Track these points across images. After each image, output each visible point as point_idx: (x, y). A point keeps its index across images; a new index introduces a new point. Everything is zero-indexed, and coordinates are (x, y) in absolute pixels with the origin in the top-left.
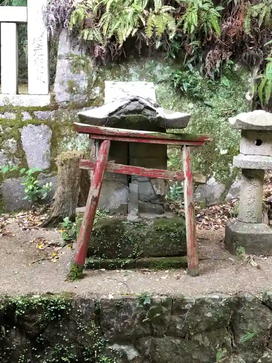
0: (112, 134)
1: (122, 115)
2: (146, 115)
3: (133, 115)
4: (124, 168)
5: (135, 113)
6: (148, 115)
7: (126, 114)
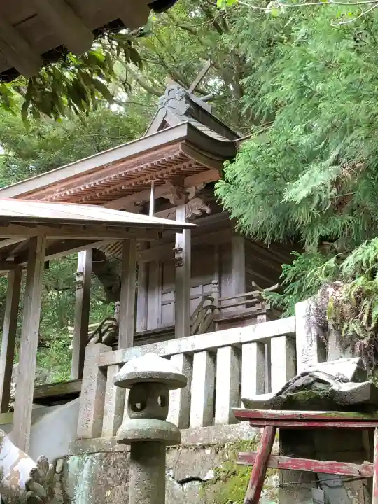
0: (273, 417)
1: (289, 394)
2: (317, 390)
3: (302, 392)
4: (290, 462)
5: (304, 390)
6: (320, 390)
7: (294, 392)
